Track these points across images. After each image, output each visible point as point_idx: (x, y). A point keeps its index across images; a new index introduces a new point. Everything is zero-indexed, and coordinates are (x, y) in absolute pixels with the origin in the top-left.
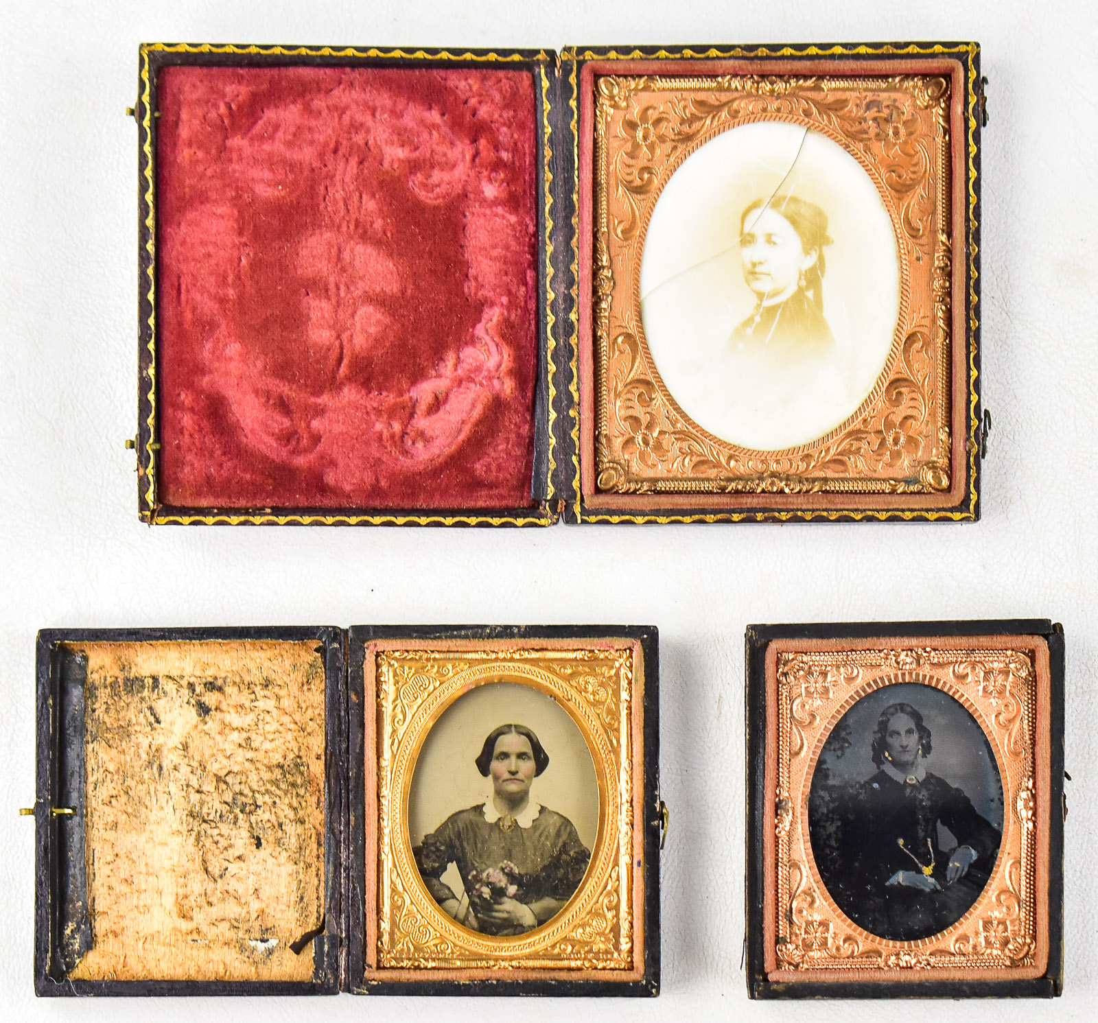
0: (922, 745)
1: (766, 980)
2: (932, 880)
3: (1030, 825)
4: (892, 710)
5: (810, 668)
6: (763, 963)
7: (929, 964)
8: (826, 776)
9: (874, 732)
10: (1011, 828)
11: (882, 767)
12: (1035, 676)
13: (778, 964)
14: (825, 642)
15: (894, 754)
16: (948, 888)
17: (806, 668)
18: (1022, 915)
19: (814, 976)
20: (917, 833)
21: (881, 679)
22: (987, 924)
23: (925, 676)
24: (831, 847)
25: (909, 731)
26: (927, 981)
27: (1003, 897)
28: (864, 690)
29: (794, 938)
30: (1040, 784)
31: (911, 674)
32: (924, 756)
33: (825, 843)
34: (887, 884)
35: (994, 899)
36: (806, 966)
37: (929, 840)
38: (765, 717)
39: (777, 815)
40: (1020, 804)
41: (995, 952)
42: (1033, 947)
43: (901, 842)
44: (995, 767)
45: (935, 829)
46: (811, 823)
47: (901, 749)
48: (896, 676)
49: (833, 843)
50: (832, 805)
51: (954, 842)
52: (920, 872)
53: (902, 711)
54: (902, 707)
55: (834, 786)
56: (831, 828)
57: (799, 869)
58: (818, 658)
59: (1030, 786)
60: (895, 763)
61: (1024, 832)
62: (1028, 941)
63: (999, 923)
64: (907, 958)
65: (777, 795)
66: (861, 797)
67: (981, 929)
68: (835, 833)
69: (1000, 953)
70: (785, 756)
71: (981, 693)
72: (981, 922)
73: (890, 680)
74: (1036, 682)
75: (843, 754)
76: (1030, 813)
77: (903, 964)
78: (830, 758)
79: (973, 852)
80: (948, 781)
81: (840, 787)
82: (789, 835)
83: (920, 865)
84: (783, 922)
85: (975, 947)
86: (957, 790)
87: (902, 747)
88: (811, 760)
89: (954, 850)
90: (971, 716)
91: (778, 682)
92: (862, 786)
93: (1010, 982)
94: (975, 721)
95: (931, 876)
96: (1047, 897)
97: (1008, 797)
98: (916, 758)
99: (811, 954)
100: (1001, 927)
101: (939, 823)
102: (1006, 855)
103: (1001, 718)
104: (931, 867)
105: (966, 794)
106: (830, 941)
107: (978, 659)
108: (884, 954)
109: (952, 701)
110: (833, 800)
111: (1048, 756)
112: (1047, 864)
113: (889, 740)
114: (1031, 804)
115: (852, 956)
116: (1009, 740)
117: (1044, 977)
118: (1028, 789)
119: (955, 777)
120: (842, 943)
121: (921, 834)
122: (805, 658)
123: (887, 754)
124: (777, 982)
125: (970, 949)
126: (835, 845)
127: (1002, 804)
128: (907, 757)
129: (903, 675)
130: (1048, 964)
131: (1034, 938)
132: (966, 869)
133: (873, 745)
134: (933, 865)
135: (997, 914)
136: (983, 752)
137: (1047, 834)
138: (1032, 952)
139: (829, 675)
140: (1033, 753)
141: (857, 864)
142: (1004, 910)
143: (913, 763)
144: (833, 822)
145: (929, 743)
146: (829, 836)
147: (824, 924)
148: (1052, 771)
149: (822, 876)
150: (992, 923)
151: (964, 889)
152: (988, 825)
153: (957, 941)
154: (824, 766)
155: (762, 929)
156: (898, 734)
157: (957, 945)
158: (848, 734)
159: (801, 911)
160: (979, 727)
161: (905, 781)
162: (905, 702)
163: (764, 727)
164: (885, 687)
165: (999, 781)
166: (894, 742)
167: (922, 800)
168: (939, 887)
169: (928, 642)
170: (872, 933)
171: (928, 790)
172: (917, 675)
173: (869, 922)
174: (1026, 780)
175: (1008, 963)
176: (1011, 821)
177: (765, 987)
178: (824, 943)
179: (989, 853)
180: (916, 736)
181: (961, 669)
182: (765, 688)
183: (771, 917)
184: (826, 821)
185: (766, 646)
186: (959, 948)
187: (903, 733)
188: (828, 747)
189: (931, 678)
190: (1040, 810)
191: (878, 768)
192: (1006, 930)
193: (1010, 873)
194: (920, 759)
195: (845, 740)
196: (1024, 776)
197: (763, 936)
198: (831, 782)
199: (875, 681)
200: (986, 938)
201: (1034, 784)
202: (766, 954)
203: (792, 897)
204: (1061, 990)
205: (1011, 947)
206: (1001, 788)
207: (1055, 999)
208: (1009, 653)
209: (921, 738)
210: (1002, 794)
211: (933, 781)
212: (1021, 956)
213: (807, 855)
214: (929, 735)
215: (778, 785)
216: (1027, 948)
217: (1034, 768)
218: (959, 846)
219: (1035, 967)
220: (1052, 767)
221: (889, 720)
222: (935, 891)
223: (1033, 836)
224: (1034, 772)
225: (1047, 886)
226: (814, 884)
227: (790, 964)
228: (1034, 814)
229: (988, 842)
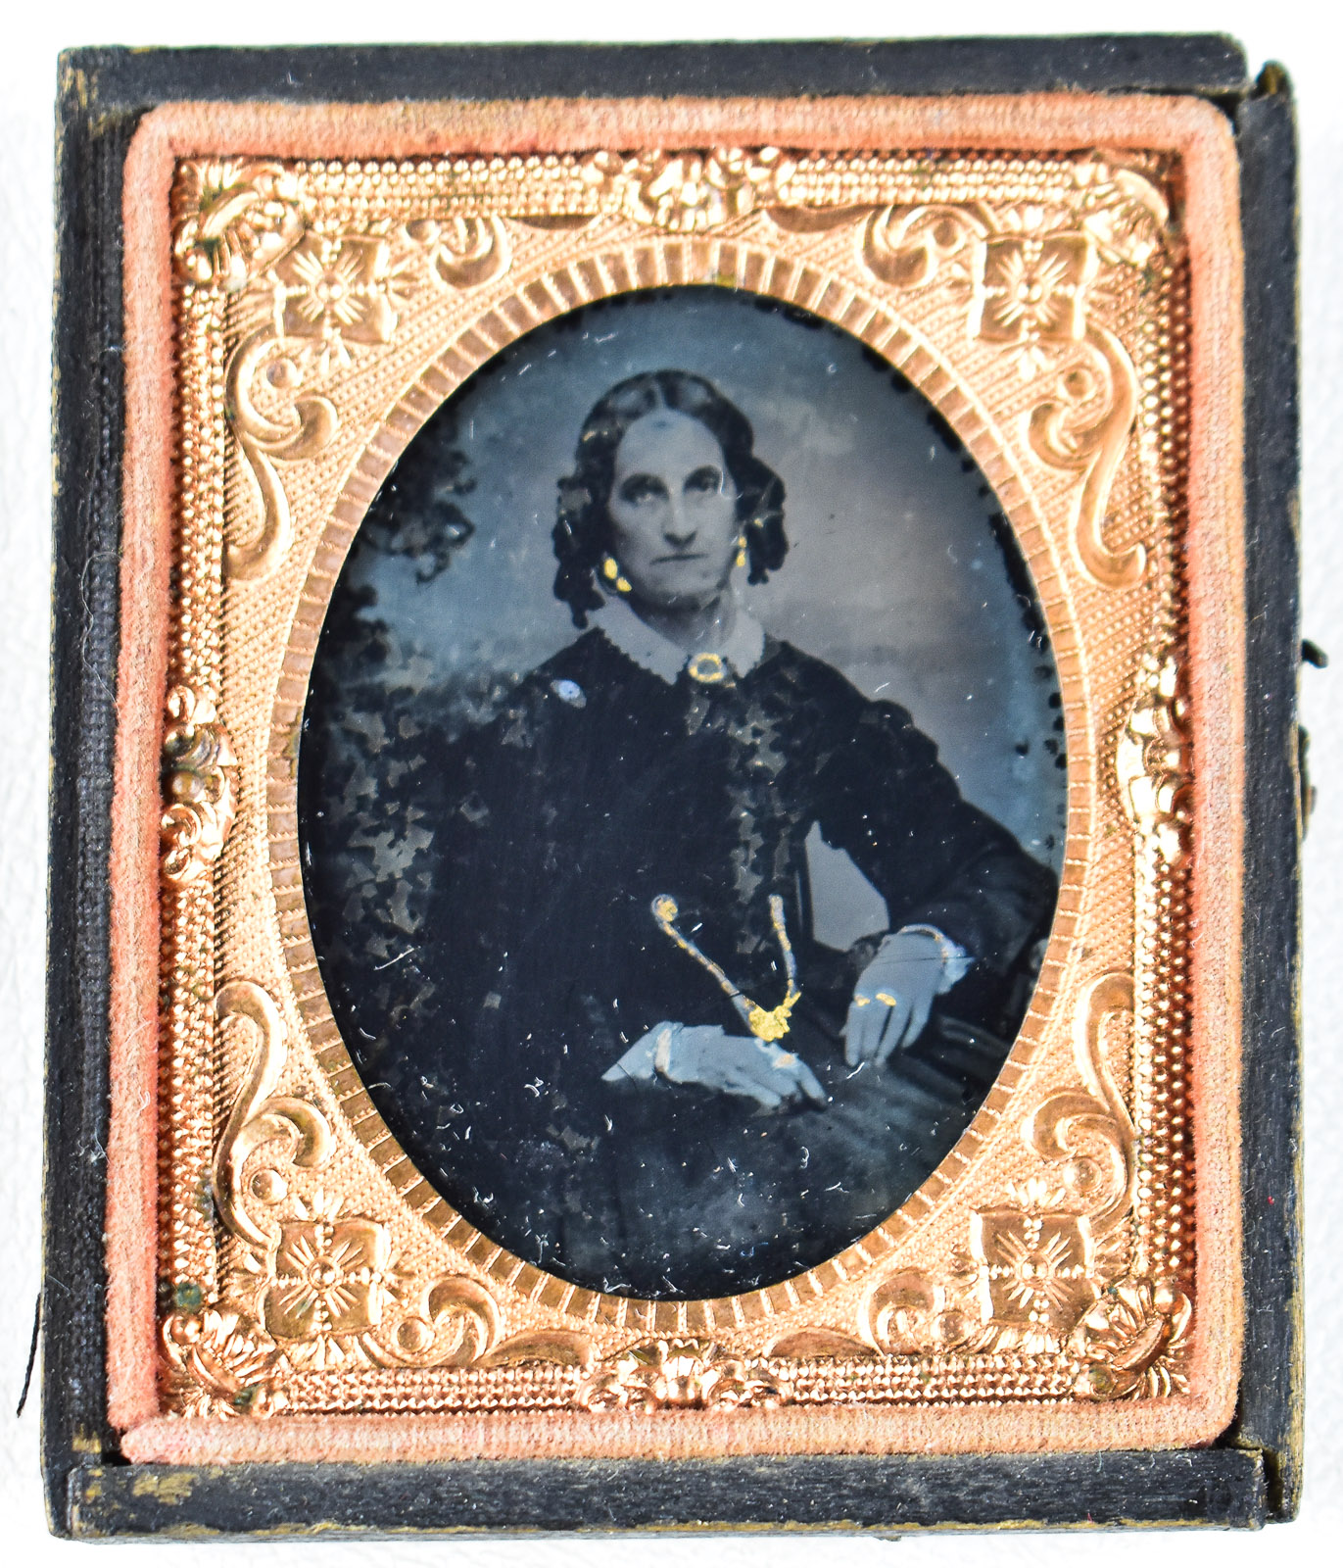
0: (751, 533)
1: (114, 1458)
2: (787, 1061)
3: (1170, 842)
4: (630, 399)
5: (307, 224)
6: (104, 1388)
7: (771, 1391)
8: (377, 654)
9: (563, 483)
10: (1094, 852)
11: (596, 618)
12: (1186, 263)
13: (168, 1395)
14: (360, 115)
15: (641, 566)
16: (846, 1093)
17: (292, 220)
18: (1139, 1195)
19: (306, 1439)
20: (731, 878)
21: (587, 268)
22: (1002, 1227)
23: (756, 262)
24: (392, 931)
25: (699, 480)
26: (761, 1457)
27: (1062, 1128)
28: (519, 314)
29: (234, 1292)
30: (1204, 674)
31: (701, 250)
32: (756, 576)
33: (370, 919)
34: (612, 1075)
35: (1027, 1132)
36: (279, 1401)
37: (776, 903)
38: (123, 410)
39: (168, 798)
40: (1129, 759)
41: (1036, 1343)
42: (1181, 1321)
43: (665, 910)
44: (1033, 620)
45: (799, 862)
46: (311, 832)
47: (668, 550)
48: (645, 259)
49: (402, 917)
50: (396, 768)
51: (873, 912)
52: (738, 1027)
53: (673, 400)
54: (669, 387)
55: (407, 692)
56: (396, 857)
57: (257, 1015)
58: (334, 184)
59: (1168, 687)
60: (644, 603)
61: (1145, 865)
62: (1164, 1297)
63: (1047, 1230)
64: (683, 1365)
65: (168, 720)
66: (512, 737)
67: (977, 1251)
68: (410, 874)
69: (1052, 1346)
70: (204, 565)
71: (974, 325)
72: (977, 1223)
73: (619, 275)
74: (1187, 281)
75: (439, 569)
76: (1168, 793)
77: (666, 1390)
78: (388, 580)
79: (950, 951)
80: (851, 674)
81: (428, 696)
82: (220, 875)
83: (742, 1003)
84: (193, 1230)
85: (952, 1321)
86: (885, 706)
87: (671, 539)
88: (311, 584)
89: (874, 941)
90: (937, 422)
91: (177, 267)
92: (520, 694)
93: (1092, 1461)
94: (951, 441)
95: (785, 1043)
96: (1234, 1122)
97: (1083, 736)
98: (724, 584)
99: (299, 1352)
100: (1056, 1244)
101: (814, 839)
102: (1073, 958)
103: (1055, 427)
104: (783, 1011)
105: (923, 722)
106: (377, 1303)
107: (960, 195)
108: (593, 1355)
109: (866, 369)
110: (400, 749)
111: (1238, 565)
112: (1234, 990)
113: (624, 513)
114: (1172, 760)
115: (461, 1361)
116: (1086, 511)
117: (1227, 1439)
118: (1158, 701)
119: (879, 655)
120: (424, 1310)
121: (748, 882)
122: (291, 184)
123: (611, 568)
124: (160, 1467)
125: (936, 1334)
126: (410, 927)
127: (1061, 762)
129: (673, 253)
130: (1245, 1390)
131: (1187, 1286)
132: (921, 1018)
133: (558, 534)
134: (792, 999)
135: (1035, 1193)
136: (987, 564)
137: (1234, 868)
138: (1177, 1344)
139: (383, 252)
140: (1179, 559)
141: (494, 1001)
142: (1070, 1174)
143: (716, 603)
144: (400, 835)
145: (775, 526)
146: (388, 889)
147: (352, 1232)
148: (1253, 627)
149: (352, 1044)
150: (1021, 1231)
151: (914, 1094)
152: (1007, 844)
153: (882, 1298)
154: (367, 615)
155: (102, 1249)
156: (658, 488)
157: (886, 1314)
158: (459, 490)
159: (260, 1187)
160: (969, 465)
161: (684, 676)
162: (689, 366)
163: (119, 446)
164: (600, 306)
165: (1048, 672)
166: (636, 518)
167: (753, 750)
168: (814, 1090)
169: (761, 116)
170: (547, 1268)
171: (772, 708)
172: (728, 255)
173: (538, 1226)
174: (1152, 663)
175: (1085, 1386)
176: (1094, 826)
177: (109, 1482)
178: (356, 1318)
179: (1011, 953)
180: (725, 496)
181: (892, 237)
182: (120, 294)
183: (135, 1202)
184: (374, 832)
185: (128, 128)
186: (892, 1327)
187: (675, 487)
188: (380, 536)
189: (782, 268)
190: (1205, 777)
191: (579, 621)
192: (1074, 1257)
193: (1092, 1027)
194: (740, 588)
195: (451, 515)
196: (1144, 648)
197: (103, 1278)
198: (395, 676)
199: (562, 280)
200: (997, 1283)
201: (1184, 679)
202: (114, 1353)
203: (226, 1128)
204: (1293, 1491)
205: (1094, 1320)
206: (1055, 701)
207: (1273, 1529)
208: (1084, 171)
209: (744, 509)
210: (1059, 725)
211: (791, 676)
212: (1137, 1356)
213: (292, 958)
214: (778, 495)
215: (174, 677)
216: (1158, 1325)
217: (1183, 620)
218: (894, 929)
219: (1193, 1400)
220: (1252, 608)
221: (620, 434)
222: (800, 1105)
223: (1181, 884)
224: (1181, 630)
225: (1235, 1075)
226: (319, 1077)
227: (218, 1393)
228: (1184, 800)
229: (1007, 912)
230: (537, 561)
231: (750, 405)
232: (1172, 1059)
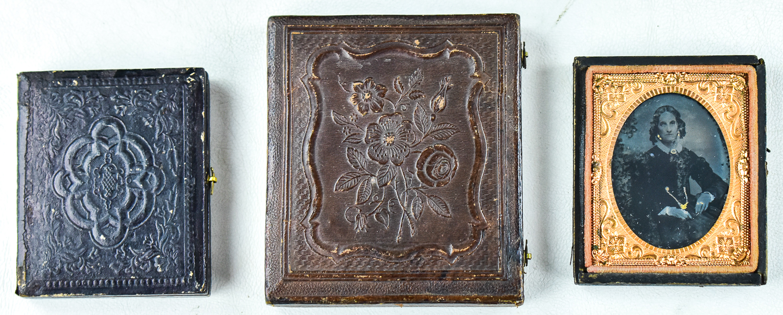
0: (680, 131)
1: (585, 271)
2: (686, 213)
3: (746, 180)
4: (661, 110)
5: (612, 83)
6: (584, 261)
7: (685, 263)
8: (622, 149)
9: (651, 123)
10: (734, 181)
11: (656, 144)
12: (748, 90)
13: (593, 262)
14: (622, 67)
15: (663, 136)
16: (696, 217)
17: (610, 83)
18: (742, 234)
19: (615, 269)
20: (677, 184)
21: (655, 90)
22: (721, 239)
23: (682, 89)
24: (624, 192)
25: (672, 123)
26: (684, 273)
27: (730, 223)
28: (645, 97)
29: (602, 247)
30: (752, 154)
31: (673, 88)
32: (681, 137)
33: (621, 190)
34: (659, 214)
35: (724, 224)
36: (610, 264)
37: (684, 188)
38: (585, 112)
39: (592, 171)
40: (740, 167)
41: (725, 257)
42: (748, 253)
43: (667, 189)
44: (724, 145)
45: (688, 182)
46: (613, 176)
47: (667, 133)
48: (664, 89)
49: (626, 189)
50: (625, 167)
51: (700, 190)
52: (679, 207)
53: (668, 111)
54: (667, 108)
55: (626, 155)
56: (625, 181)
57: (606, 204)
58: (617, 78)
59: (746, 156)
60: (664, 142)
61: (743, 183)
62: (746, 250)
63: (728, 239)
64: (672, 259)
65: (593, 160)
66: (643, 162)
67: (717, 242)
68: (627, 183)
69: (728, 257)
70: (597, 136)
71: (715, 100)
72: (717, 238)
73: (660, 91)
74: (749, 93)
75: (632, 136)
76: (746, 172)
77: (669, 263)
78: (624, 138)
79: (711, 196)
80: (696, 153)
81: (630, 155)
82: (600, 183)
83: (679, 203)
84: (596, 236)
85: (713, 254)
86: (701, 158)
87: (668, 131)
88: (613, 138)
89: (700, 194)
90: (709, 114)
91: (594, 91)
92: (644, 155)
93: (735, 275)
94: (711, 117)
95: (686, 210)
96: (757, 223)
97: (733, 163)
98: (676, 138)
99: (613, 256)
100: (729, 241)
101: (690, 179)
102: (731, 197)
103: (728, 115)
104: (686, 205)
105: (707, 160)
106: (625, 248)
107: (713, 79)
108: (658, 257)
109: (698, 105)
110: (626, 164)
111: (757, 137)
112: (757, 203)
113: (661, 128)
114: (747, 167)
115: (638, 258)
116: (733, 128)
117: (756, 272)
118: (744, 158)
119: (700, 150)
120: (632, 250)
121: (679, 185)
122: (610, 77)
123: (658, 136)
124: (593, 273)
125: (711, 255)
126: (627, 191)
127: (729, 167)
128: (671, 138)
129: (669, 88)
130: (759, 264)
131: (749, 248)
132: (707, 206)
133: (650, 131)
134: (687, 203)
135: (725, 233)
136: (717, 136)
137: (757, 184)
138: (748, 257)
139: (624, 88)
140: (748, 136)
141: (640, 203)
142: (731, 231)
143: (674, 142)
144: (626, 177)
145: (684, 130)
146: (624, 185)
147: (621, 238)
148: (759, 146)
149: (620, 209)
150: (723, 239)
151: (706, 218)
152: (721, 179)
153: (702, 249)
154: (621, 143)
155: (583, 240)
156: (665, 124)
157: (702, 252)
158: (635, 124)
159: (607, 230)
160: (714, 120)
161: (670, 153)
162: (670, 105)
163: (585, 118)
164: (658, 96)
165: (727, 153)
166: (662, 128)
167: (680, 164)
168: (691, 217)
169: (683, 68)
170: (650, 244)
171: (683, 158)
172: (677, 88)
173: (649, 237)
174: (744, 152)
175: (733, 263)
176: (735, 177)
177: (585, 276)
178: (621, 250)
179: (721, 196)
180: (676, 125)
181: (703, 85)
182: (585, 95)
183: (589, 233)
184: (622, 176)
185: (586, 69)
186: (703, 254)
187: (668, 123)
188: (623, 131)
189: (685, 90)
190: (752, 170)
191: (654, 144)
192: (732, 243)
193: (734, 208)
194: (678, 139)
195: (633, 127)
196: (742, 150)
197: (584, 244)
198: (625, 153)
199: (652, 92)
200: (720, 247)
201: (748, 154)
202: (586, 255)
203: (601, 222)
204: (766, 280)
205: (735, 253)
206: (728, 157)
207: (762, 286)
208: (732, 76)
209: (679, 127)
210: (729, 161)
211: (686, 153)
212: (741, 259)
213: (611, 196)
214: (684, 125)
215: (593, 154)
216: (745, 254)
217: (748, 145)
218: (703, 192)
219: (751, 265)
220: (759, 144)
221: (660, 115)
222: (688, 219)
223: (748, 186)
224: (748, 147)
225: (757, 216)
226: (615, 214)
227: (600, 262)
228: (748, 173)
229: (721, 190)
230: (646, 135)
231: (680, 111)
232: (747, 213)
